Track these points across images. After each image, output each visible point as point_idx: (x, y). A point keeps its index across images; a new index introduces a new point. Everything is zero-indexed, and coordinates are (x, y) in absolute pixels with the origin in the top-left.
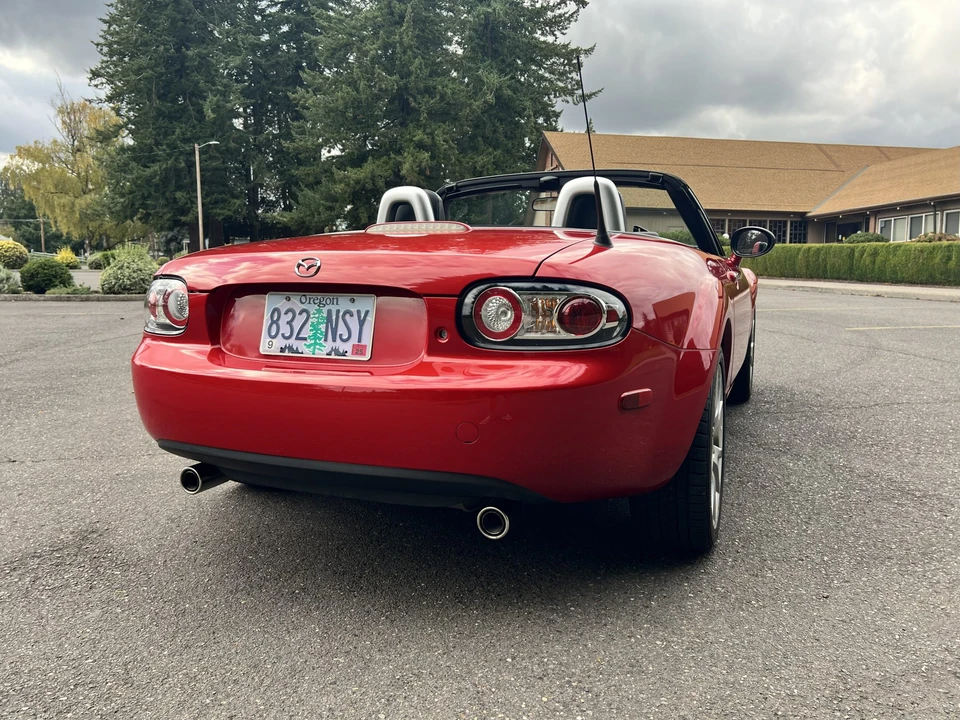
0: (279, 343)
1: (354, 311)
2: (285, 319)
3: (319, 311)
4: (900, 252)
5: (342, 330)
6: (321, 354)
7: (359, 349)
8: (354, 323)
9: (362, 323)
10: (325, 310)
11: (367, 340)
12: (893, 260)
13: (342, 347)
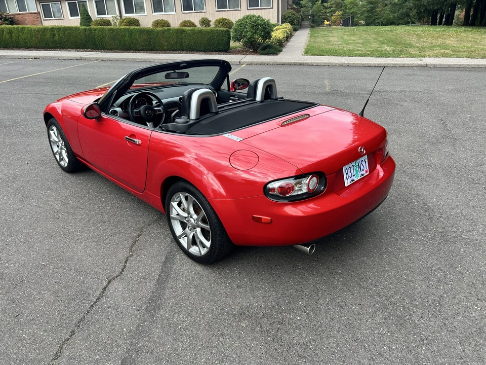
0: (349, 180)
1: (363, 160)
2: (349, 171)
3: (356, 164)
4: (25, 32)
5: (362, 168)
6: (359, 178)
7: (366, 172)
8: (364, 163)
9: (365, 162)
10: (357, 163)
11: (368, 168)
12: (23, 36)
13: (363, 172)
